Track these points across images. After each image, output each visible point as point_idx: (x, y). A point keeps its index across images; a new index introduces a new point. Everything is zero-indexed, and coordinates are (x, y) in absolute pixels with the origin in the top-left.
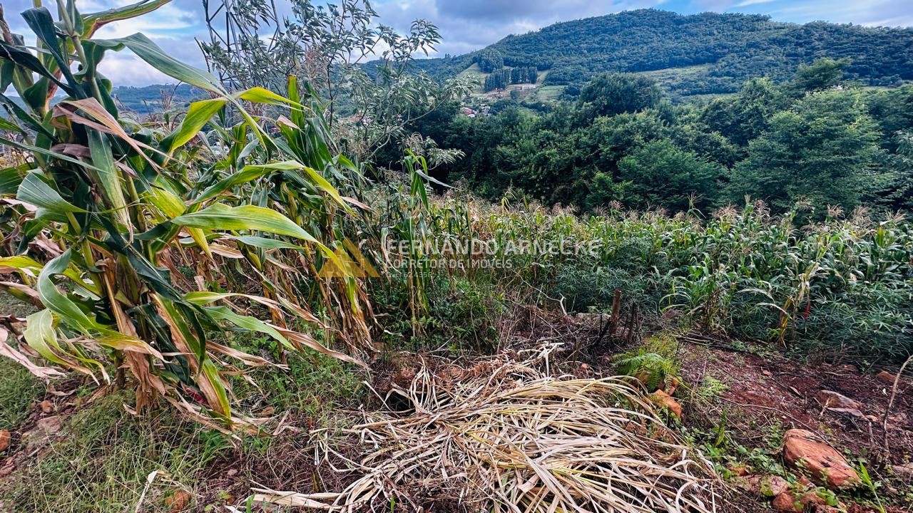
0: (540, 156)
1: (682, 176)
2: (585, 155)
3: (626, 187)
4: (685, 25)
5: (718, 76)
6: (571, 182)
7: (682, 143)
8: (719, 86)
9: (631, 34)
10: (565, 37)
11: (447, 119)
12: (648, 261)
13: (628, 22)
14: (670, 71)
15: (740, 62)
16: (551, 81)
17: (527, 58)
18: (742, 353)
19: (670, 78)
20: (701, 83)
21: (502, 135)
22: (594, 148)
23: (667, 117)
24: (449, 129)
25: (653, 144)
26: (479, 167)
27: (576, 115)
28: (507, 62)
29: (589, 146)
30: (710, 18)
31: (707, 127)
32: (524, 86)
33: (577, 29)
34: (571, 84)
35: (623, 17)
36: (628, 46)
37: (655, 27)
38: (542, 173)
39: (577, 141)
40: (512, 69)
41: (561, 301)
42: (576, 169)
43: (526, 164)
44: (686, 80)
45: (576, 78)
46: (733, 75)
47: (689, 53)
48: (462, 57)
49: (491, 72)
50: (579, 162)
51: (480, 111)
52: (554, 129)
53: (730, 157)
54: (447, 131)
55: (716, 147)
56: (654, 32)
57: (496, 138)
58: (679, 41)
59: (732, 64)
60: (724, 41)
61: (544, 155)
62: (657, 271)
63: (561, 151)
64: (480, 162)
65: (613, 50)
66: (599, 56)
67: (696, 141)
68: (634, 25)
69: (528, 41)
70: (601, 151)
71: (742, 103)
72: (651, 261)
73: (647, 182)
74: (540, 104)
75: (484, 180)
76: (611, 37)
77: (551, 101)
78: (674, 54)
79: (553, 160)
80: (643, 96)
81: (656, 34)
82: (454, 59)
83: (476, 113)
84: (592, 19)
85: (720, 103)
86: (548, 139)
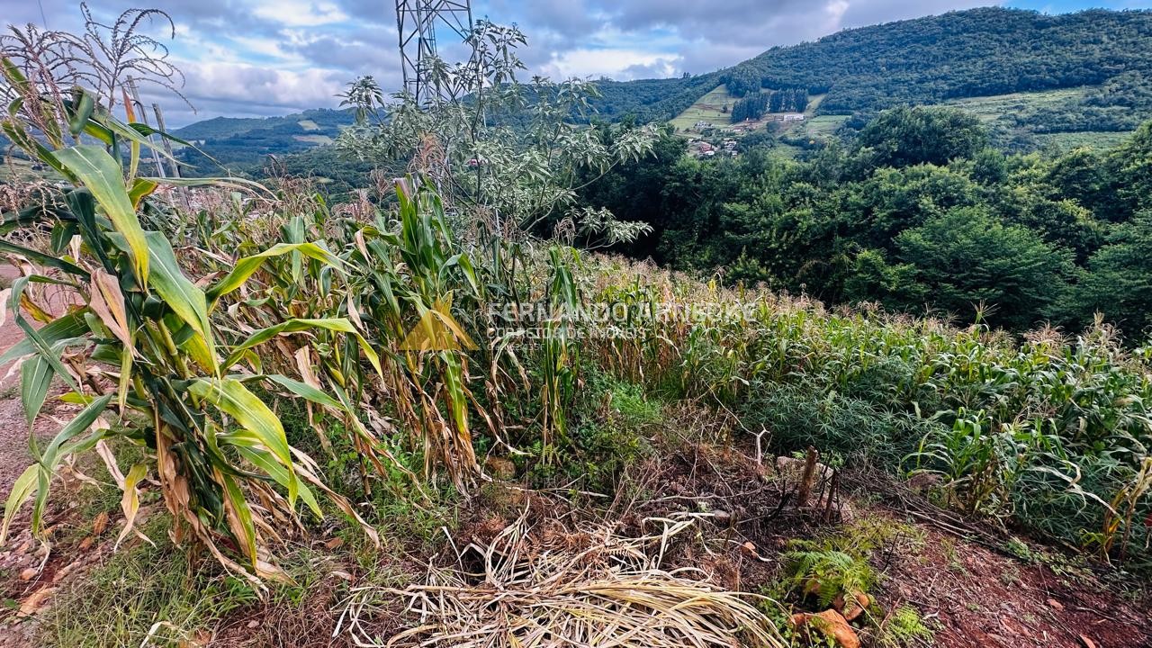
0: (786, 218)
1: (998, 262)
2: (855, 219)
3: (903, 272)
4: (1052, 29)
5: (1101, 106)
6: (829, 256)
7: (1010, 213)
8: (1103, 120)
9: (958, 43)
10: (853, 49)
11: (669, 162)
12: (907, 393)
13: (954, 26)
14: (1018, 97)
15: (1145, 85)
16: (827, 109)
17: (795, 77)
18: (1022, 562)
19: (1016, 107)
20: (1070, 116)
21: (739, 186)
22: (868, 211)
23: (989, 174)
24: (671, 174)
25: (955, 212)
26: (704, 225)
27: (849, 163)
28: (766, 83)
29: (860, 207)
30: (1095, 18)
31: (1055, 191)
32: (787, 116)
33: (874, 37)
34: (857, 113)
35: (948, 21)
36: (952, 61)
37: (999, 33)
38: (787, 240)
39: (844, 200)
40: (773, 92)
41: (759, 436)
42: (838, 239)
43: (767, 226)
44: (1043, 110)
45: (865, 106)
46: (1131, 105)
47: (1054, 71)
48: (705, 77)
49: (741, 95)
50: (843, 229)
51: (722, 147)
52: (814, 182)
53: (1091, 240)
54: (667, 177)
55: (1068, 222)
56: (997, 40)
57: (731, 189)
58: (1037, 52)
59: (1131, 87)
60: (1119, 52)
61: (792, 217)
62: (918, 410)
63: (819, 213)
64: (705, 220)
65: (927, 66)
66: (903, 76)
67: (1034, 212)
68: (966, 30)
69: (802, 55)
70: (875, 217)
71: (1125, 156)
72: (911, 395)
73: (939, 265)
74: (807, 140)
75: (709, 243)
76: (926, 49)
77: (825, 137)
78: (1028, 72)
79: (803, 225)
80: (954, 141)
81: (1001, 42)
82: (695, 79)
83: (716, 149)
84: (899, 23)
85: (1084, 156)
86: (803, 194)
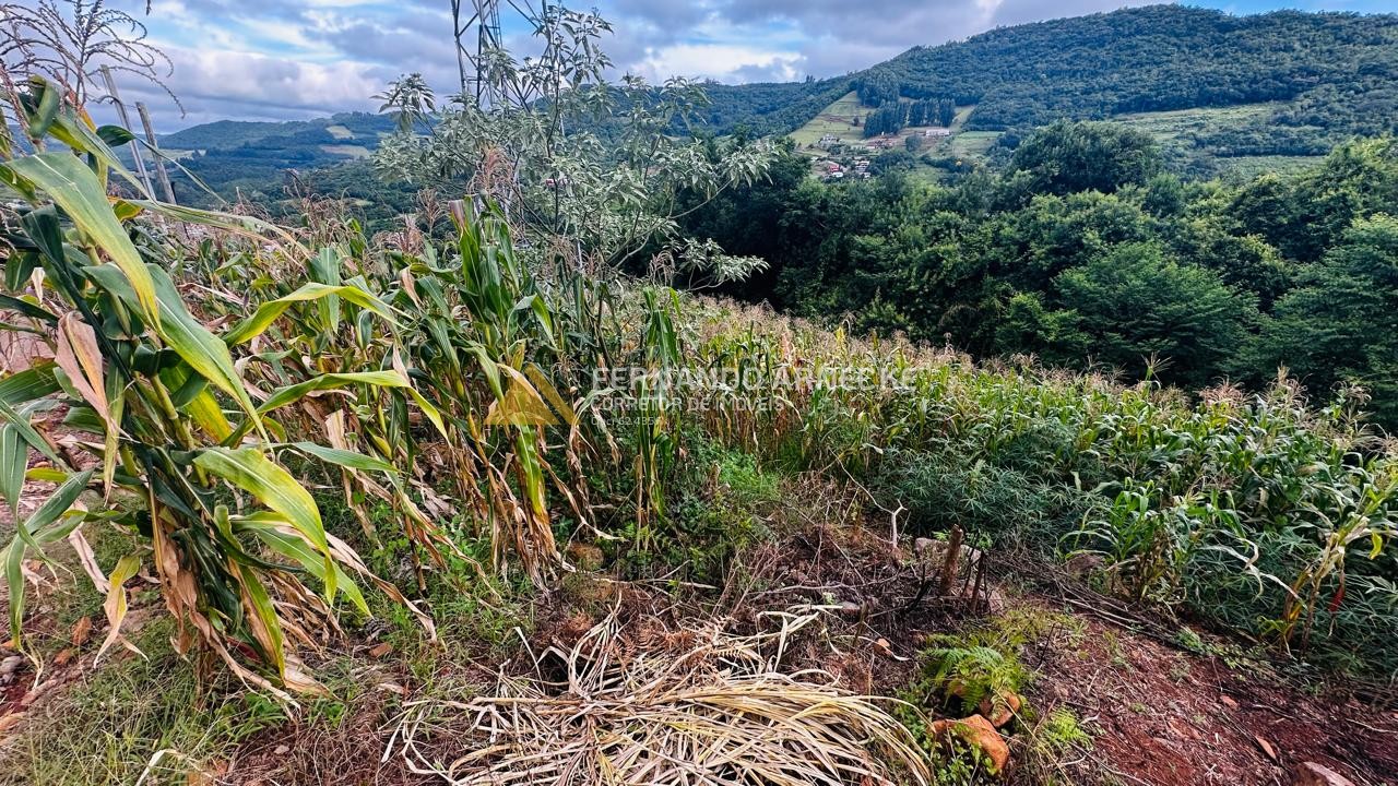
0: (929, 254)
1: (1172, 307)
2: (1008, 257)
3: (1064, 319)
4: (1237, 32)
5: (1291, 125)
6: (978, 300)
7: (1186, 250)
8: (1292, 142)
9: (1130, 47)
10: (1008, 52)
11: (789, 185)
12: (1067, 461)
13: (1126, 27)
14: (1197, 112)
15: (1341, 101)
16: (977, 124)
17: (939, 84)
18: (1193, 654)
19: (1196, 125)
20: (1256, 136)
21: (873, 215)
22: (1023, 247)
23: (1164, 204)
24: (791, 200)
25: (1124, 248)
26: (831, 263)
27: (1002, 189)
28: (905, 91)
29: (1016, 242)
30: (1287, 19)
31: (1238, 224)
32: (930, 131)
33: (1033, 37)
34: (1012, 129)
35: (1119, 20)
36: (1123, 68)
37: (1177, 36)
38: (929, 280)
39: (996, 233)
40: (912, 102)
41: (895, 514)
42: (989, 279)
43: (905, 264)
44: (1226, 129)
45: (1021, 120)
46: (1325, 124)
47: (1239, 83)
48: (833, 82)
49: (877, 105)
50: (995, 268)
51: (853, 168)
52: (960, 211)
53: (1277, 282)
54: (787, 204)
55: (1252, 262)
56: (1175, 45)
57: (864, 219)
58: (1221, 60)
59: (1325, 104)
60: (1312, 62)
61: (935, 253)
62: (1078, 482)
63: (967, 248)
64: (832, 256)
65: (1095, 74)
66: (1066, 85)
67: (1214, 249)
68: (1139, 31)
69: (947, 57)
70: (1032, 254)
71: (1317, 185)
72: (1071, 464)
73: (1105, 311)
74: (953, 160)
75: (837, 284)
76: (1093, 53)
77: (974, 157)
78: (1209, 83)
79: (948, 263)
80: (1125, 165)
81: (1179, 47)
82: (821, 83)
83: (845, 170)
84: (1063, 21)
85: (1271, 183)
86: (948, 226)
